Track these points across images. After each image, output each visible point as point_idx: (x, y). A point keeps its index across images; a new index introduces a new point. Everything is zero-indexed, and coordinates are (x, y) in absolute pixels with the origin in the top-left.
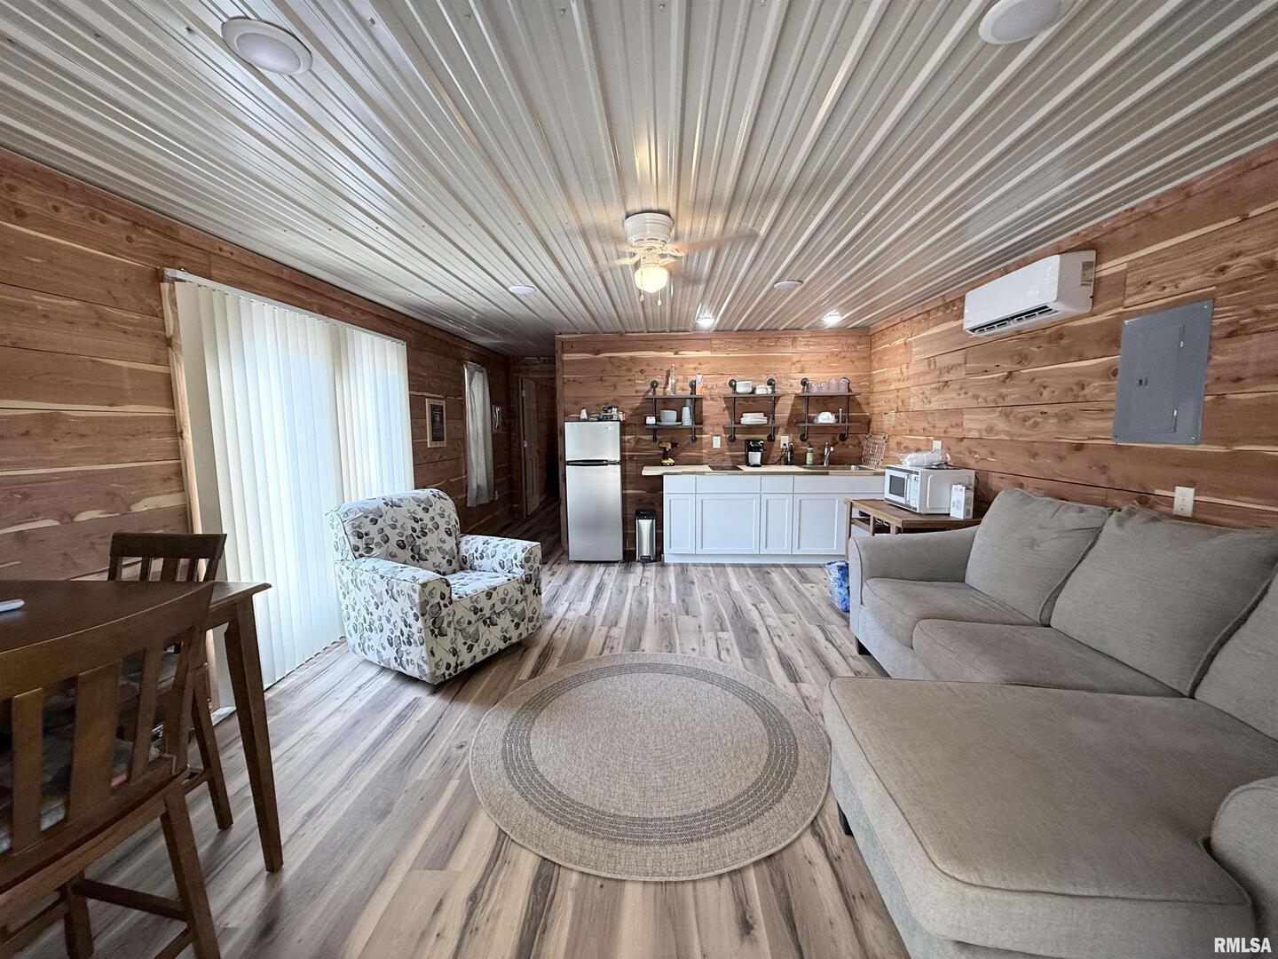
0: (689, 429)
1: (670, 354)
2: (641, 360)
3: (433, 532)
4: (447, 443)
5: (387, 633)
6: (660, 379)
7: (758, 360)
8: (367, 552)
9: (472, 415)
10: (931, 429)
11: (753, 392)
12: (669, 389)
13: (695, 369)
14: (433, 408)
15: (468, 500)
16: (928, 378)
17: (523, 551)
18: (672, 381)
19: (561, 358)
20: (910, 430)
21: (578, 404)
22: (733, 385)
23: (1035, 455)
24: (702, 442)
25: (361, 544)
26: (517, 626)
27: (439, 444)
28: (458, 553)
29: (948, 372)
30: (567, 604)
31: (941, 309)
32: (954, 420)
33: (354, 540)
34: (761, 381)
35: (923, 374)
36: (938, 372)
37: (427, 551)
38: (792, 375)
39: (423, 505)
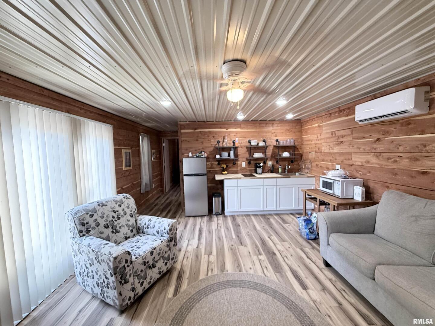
0: (233, 160)
1: (224, 130)
2: (213, 132)
3: (123, 217)
4: (132, 168)
5: (96, 280)
6: (221, 140)
7: (259, 132)
8: (87, 233)
9: (143, 154)
10: (335, 160)
11: (258, 145)
12: (224, 144)
13: (235, 136)
14: (126, 153)
15: (142, 190)
16: (332, 140)
17: (168, 226)
18: (226, 141)
19: (181, 131)
20: (323, 160)
21: (188, 150)
22: (249, 142)
23: (396, 174)
24: (237, 165)
25: (84, 229)
26: (166, 264)
27: (128, 168)
28: (136, 225)
29: (343, 138)
30: (187, 241)
31: (338, 112)
32: (347, 157)
33: (80, 227)
34: (260, 140)
35: (329, 138)
36: (337, 138)
37: (120, 227)
38: (272, 138)
39: (118, 203)
